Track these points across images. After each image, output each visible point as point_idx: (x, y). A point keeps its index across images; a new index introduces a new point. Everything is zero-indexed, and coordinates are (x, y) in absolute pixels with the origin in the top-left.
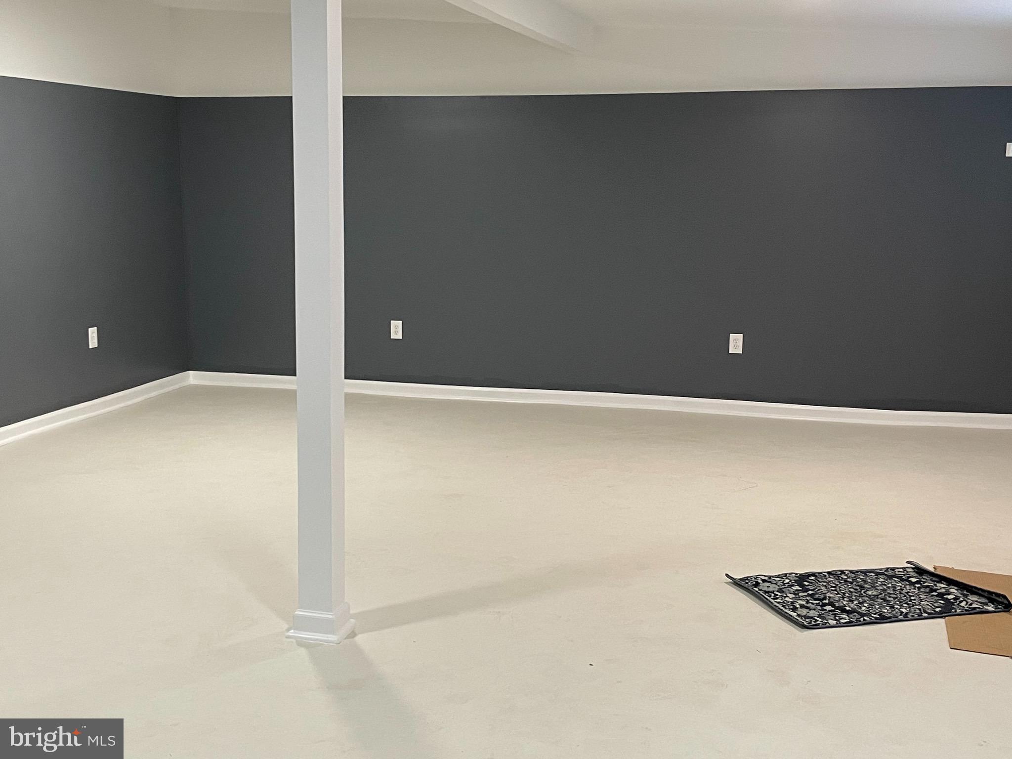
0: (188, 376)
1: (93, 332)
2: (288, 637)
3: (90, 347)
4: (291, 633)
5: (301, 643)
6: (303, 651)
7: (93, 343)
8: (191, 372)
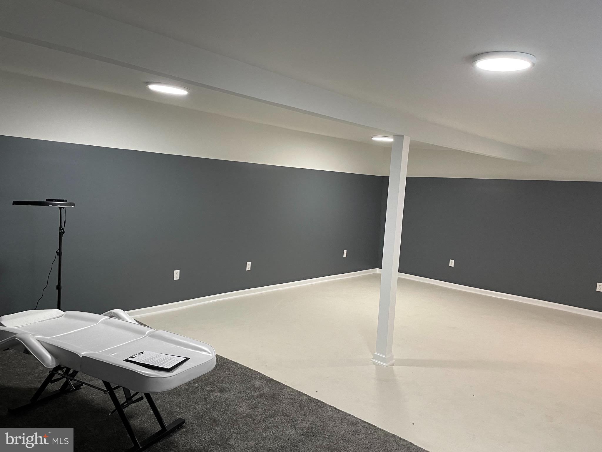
0: (376, 270)
1: (345, 252)
2: (371, 361)
3: (344, 256)
4: (373, 360)
5: (374, 363)
6: (374, 366)
7: (345, 255)
8: (378, 269)
